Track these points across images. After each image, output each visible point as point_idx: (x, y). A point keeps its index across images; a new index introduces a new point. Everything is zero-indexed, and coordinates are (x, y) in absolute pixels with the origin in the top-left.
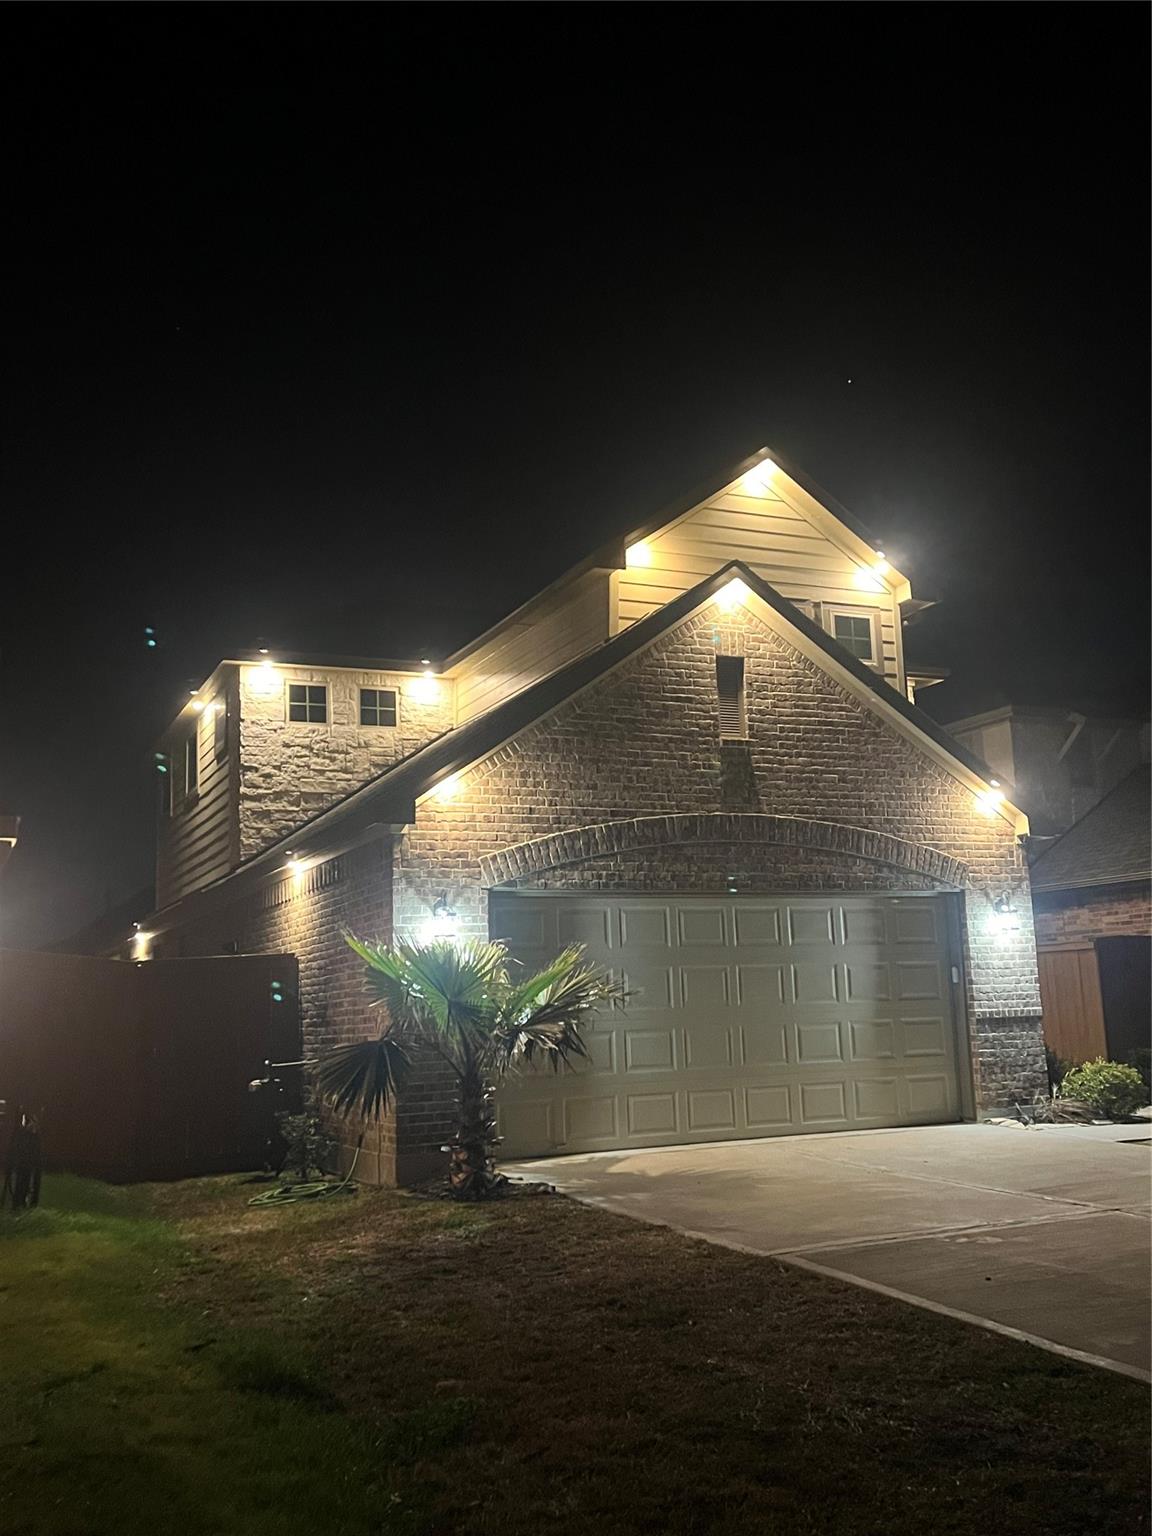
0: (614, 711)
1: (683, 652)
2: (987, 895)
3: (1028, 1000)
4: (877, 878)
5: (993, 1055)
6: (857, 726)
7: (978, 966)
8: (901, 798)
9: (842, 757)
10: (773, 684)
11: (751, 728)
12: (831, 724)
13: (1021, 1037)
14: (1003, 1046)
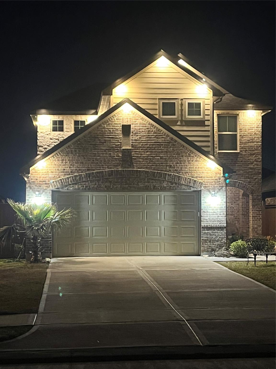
0: (89, 142)
1: (111, 124)
2: (209, 191)
3: (221, 222)
4: (171, 187)
5: (206, 237)
6: (168, 143)
7: (204, 212)
8: (181, 163)
9: (162, 152)
10: (140, 132)
11: (132, 145)
12: (159, 142)
13: (218, 233)
14: (211, 235)
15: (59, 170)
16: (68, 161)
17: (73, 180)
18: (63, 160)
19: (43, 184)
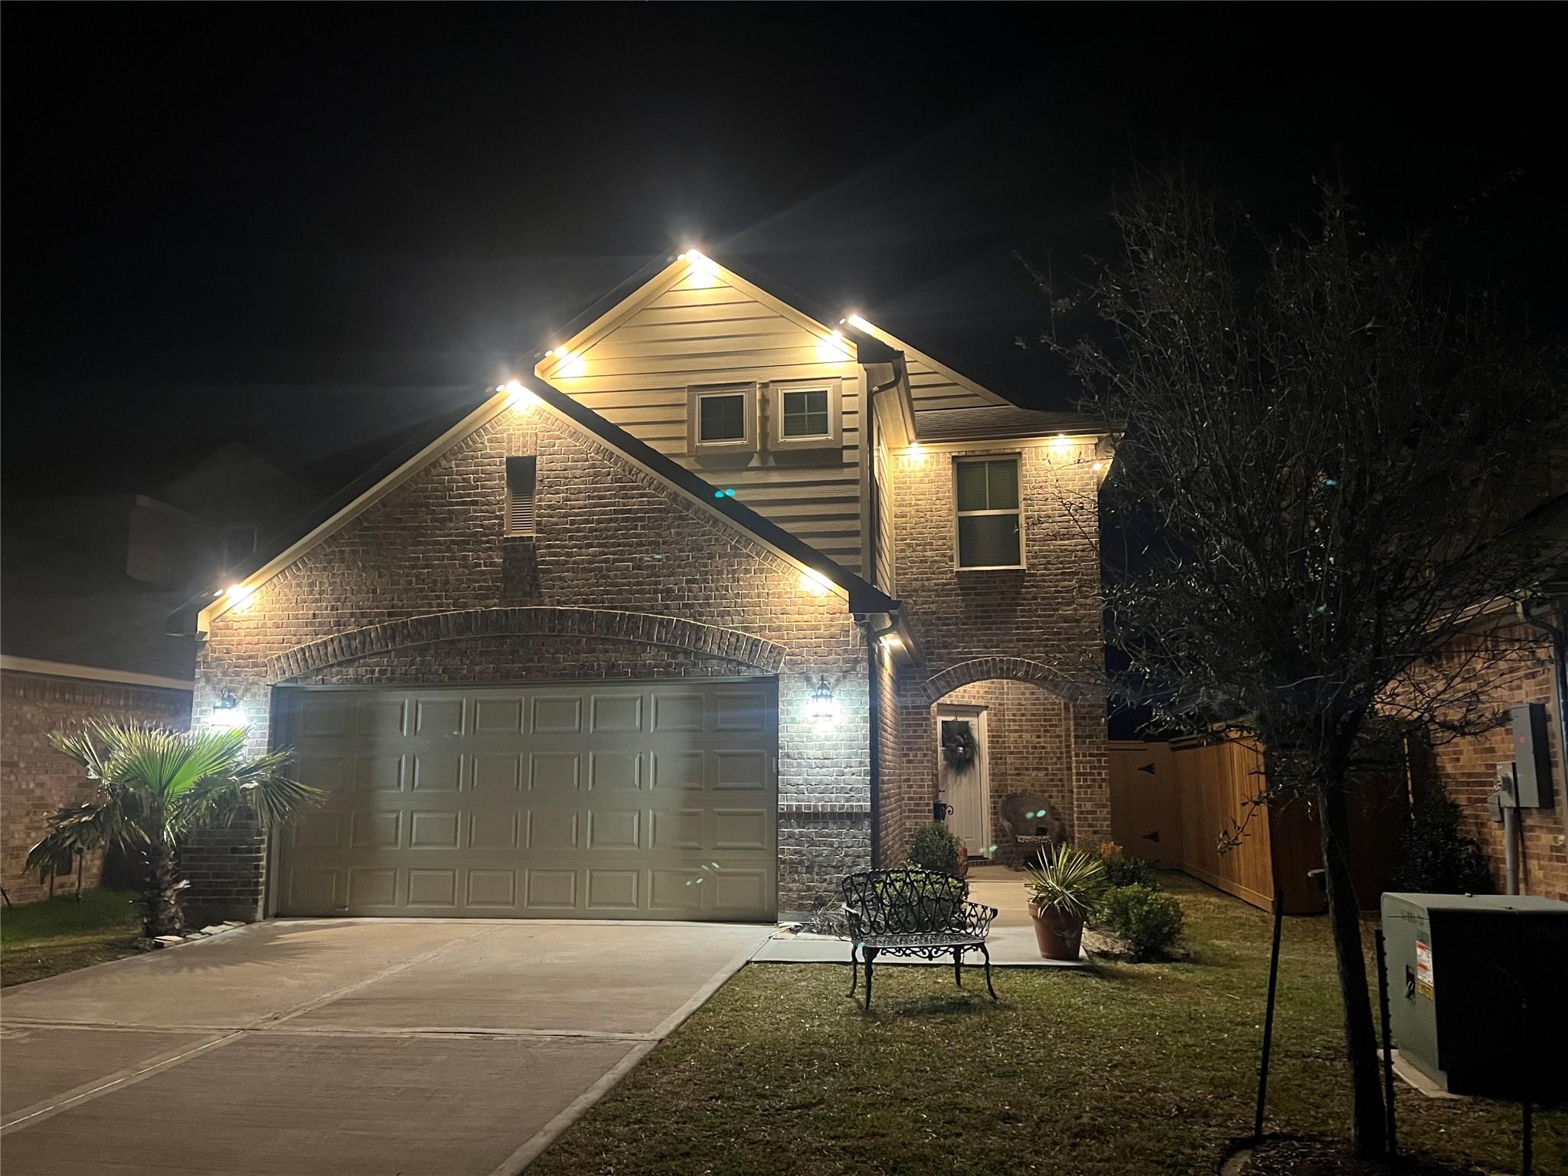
0: (400, 520)
1: (473, 457)
2: (808, 680)
3: (852, 794)
4: (669, 665)
5: (796, 852)
6: (660, 510)
7: (788, 756)
8: (706, 581)
9: (641, 544)
10: (567, 478)
11: (539, 524)
12: (629, 511)
14: (812, 844)
15: (299, 616)
16: (330, 586)
17: (342, 649)
18: (311, 585)
19: (247, 667)
